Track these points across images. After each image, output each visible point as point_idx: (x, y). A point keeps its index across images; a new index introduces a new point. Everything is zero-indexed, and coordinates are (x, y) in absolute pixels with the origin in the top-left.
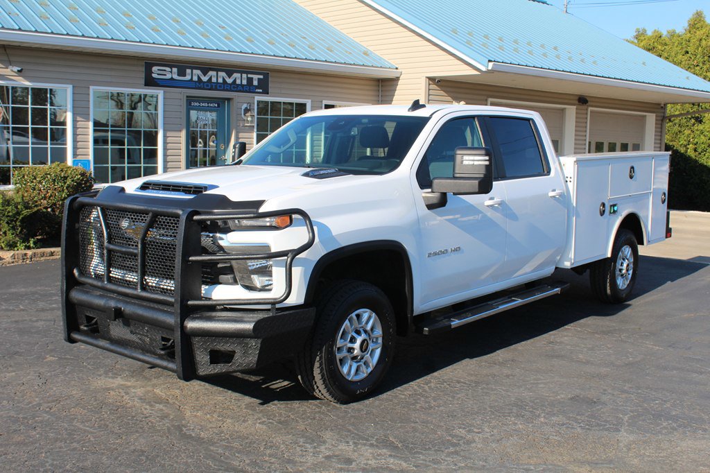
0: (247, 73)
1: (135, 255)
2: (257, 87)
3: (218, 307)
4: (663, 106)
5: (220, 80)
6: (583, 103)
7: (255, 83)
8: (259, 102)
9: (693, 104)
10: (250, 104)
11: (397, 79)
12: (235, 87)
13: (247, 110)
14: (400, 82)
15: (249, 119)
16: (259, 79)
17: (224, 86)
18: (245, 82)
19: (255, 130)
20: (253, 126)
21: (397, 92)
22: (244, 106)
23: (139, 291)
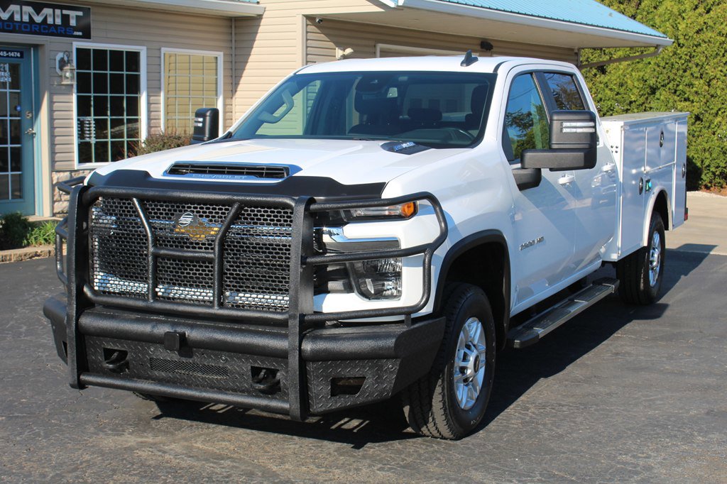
0: (62, 8)
1: (211, 261)
2: (75, 29)
3: (328, 323)
4: (576, 51)
5: (26, 19)
6: (487, 50)
7: (73, 22)
8: (78, 50)
9: (594, 49)
10: (69, 53)
11: (259, 17)
12: (45, 29)
13: (63, 63)
14: (263, 22)
15: (68, 74)
16: (77, 17)
17: (31, 27)
18: (58, 21)
19: (75, 90)
20: (72, 85)
21: (259, 36)
22: (60, 56)
23: (216, 308)
